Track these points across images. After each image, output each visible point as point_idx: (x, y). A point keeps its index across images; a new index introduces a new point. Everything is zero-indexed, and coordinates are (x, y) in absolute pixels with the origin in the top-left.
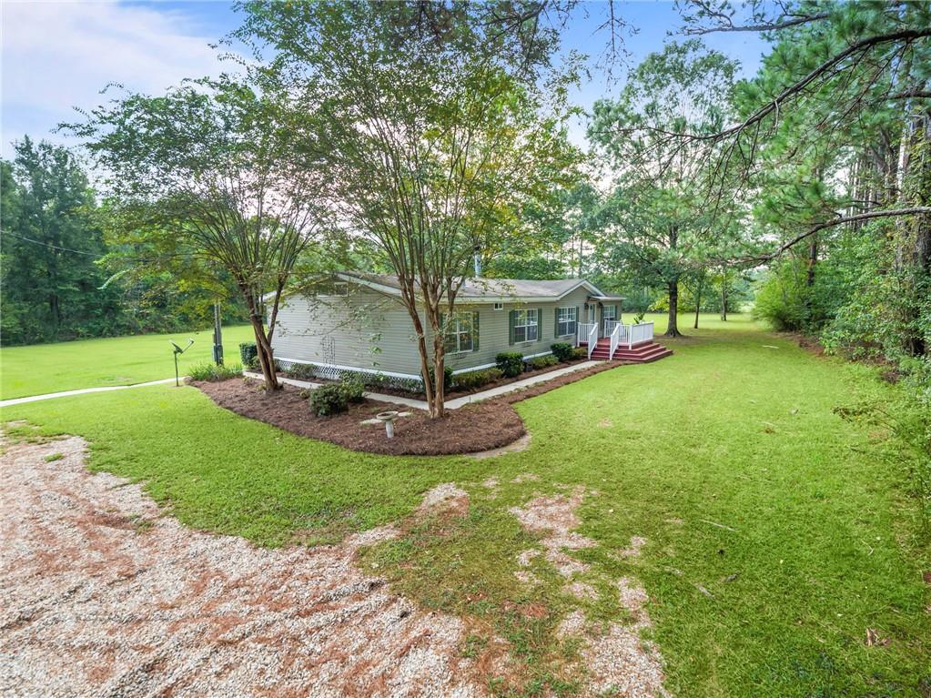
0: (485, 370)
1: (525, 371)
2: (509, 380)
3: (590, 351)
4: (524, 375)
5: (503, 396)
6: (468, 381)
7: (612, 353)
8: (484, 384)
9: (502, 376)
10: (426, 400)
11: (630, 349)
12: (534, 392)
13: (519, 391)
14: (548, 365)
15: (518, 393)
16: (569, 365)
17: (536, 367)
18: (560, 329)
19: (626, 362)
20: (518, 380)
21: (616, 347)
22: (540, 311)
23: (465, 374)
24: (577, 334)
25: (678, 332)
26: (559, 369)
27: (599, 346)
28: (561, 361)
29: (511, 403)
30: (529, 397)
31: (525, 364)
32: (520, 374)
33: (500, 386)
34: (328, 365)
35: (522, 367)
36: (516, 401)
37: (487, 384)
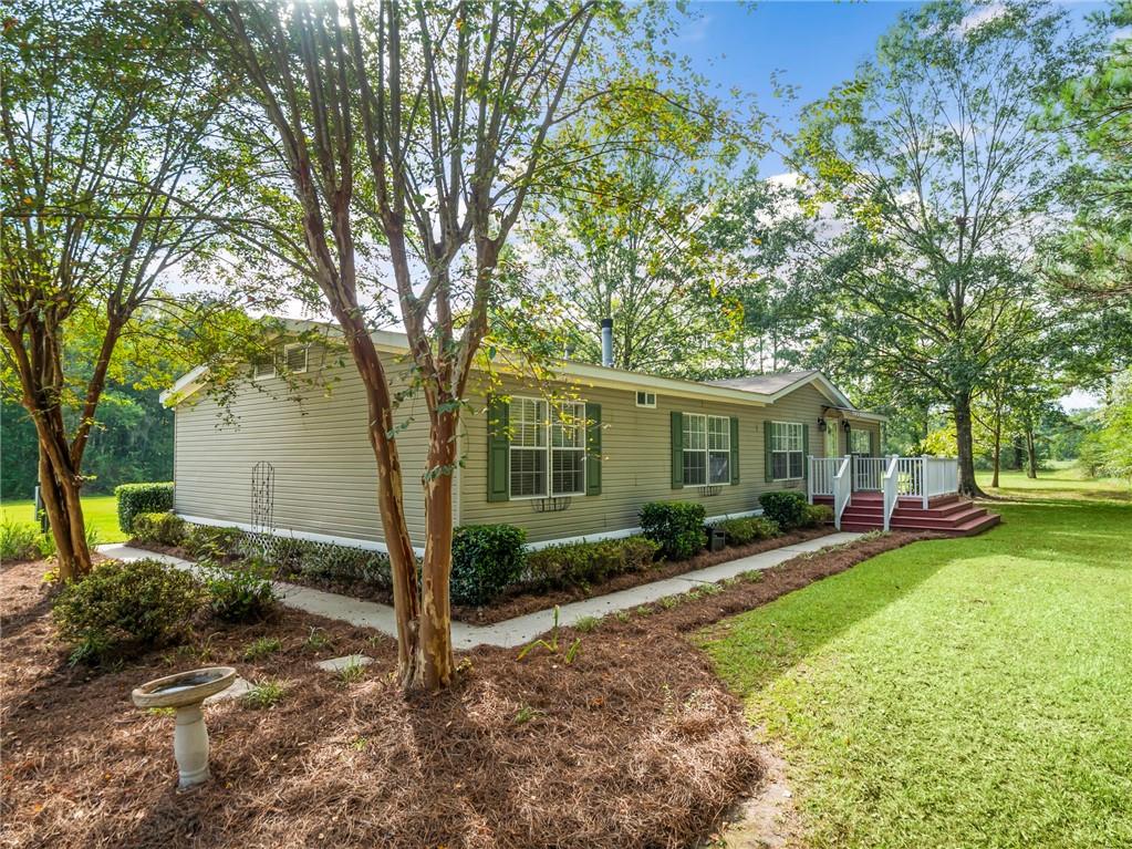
0: (615, 542)
1: (708, 547)
2: (674, 567)
3: (839, 512)
4: (706, 557)
5: (659, 608)
6: (567, 565)
7: (888, 515)
8: (612, 574)
9: (657, 557)
10: (391, 604)
11: (925, 507)
12: (742, 598)
13: (705, 594)
14: (758, 537)
15: (702, 599)
16: (801, 540)
17: (733, 541)
18: (776, 464)
19: (925, 534)
20: (694, 568)
21: (894, 505)
22: (735, 422)
23: (564, 549)
24: (806, 478)
25: (979, 490)
26: (781, 546)
27: (853, 502)
28: (785, 530)
29: (684, 629)
30: (731, 611)
31: (709, 531)
32: (697, 553)
33: (652, 580)
34: (259, 529)
35: (703, 539)
36: (698, 623)
37: (620, 574)
